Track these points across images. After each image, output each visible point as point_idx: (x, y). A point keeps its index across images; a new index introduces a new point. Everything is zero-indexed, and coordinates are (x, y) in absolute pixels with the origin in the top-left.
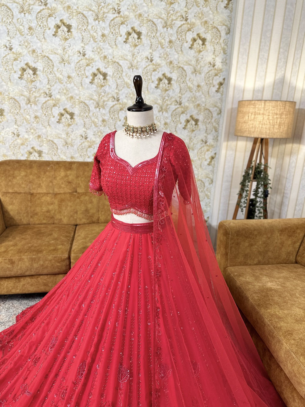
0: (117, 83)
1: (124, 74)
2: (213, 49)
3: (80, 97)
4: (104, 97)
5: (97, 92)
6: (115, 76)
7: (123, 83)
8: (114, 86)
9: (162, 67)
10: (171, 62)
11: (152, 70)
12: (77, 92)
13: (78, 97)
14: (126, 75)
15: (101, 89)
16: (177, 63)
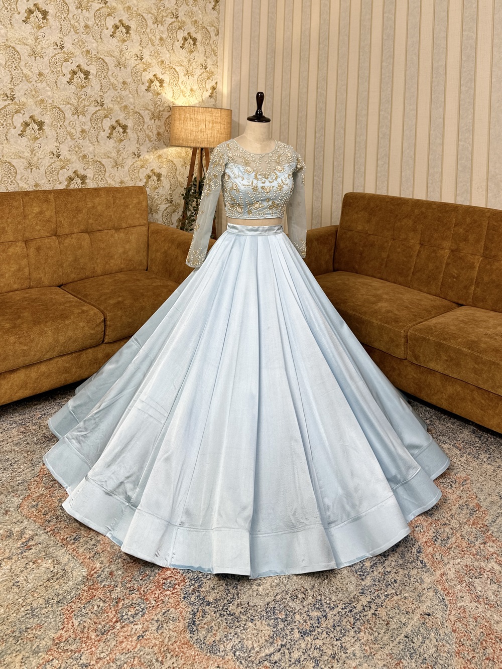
0: (101, 83)
1: (110, 73)
2: (204, 51)
3: (53, 101)
4: (85, 101)
5: (76, 94)
6: (99, 75)
7: (109, 84)
8: (98, 87)
9: (152, 67)
10: (162, 62)
11: (142, 69)
12: (49, 93)
13: (50, 101)
14: (112, 74)
15: (81, 90)
16: (169, 63)
